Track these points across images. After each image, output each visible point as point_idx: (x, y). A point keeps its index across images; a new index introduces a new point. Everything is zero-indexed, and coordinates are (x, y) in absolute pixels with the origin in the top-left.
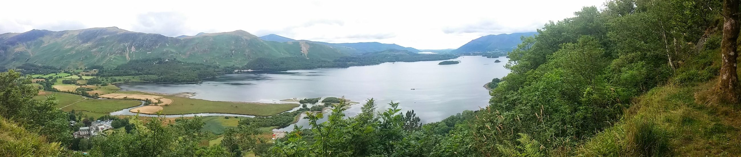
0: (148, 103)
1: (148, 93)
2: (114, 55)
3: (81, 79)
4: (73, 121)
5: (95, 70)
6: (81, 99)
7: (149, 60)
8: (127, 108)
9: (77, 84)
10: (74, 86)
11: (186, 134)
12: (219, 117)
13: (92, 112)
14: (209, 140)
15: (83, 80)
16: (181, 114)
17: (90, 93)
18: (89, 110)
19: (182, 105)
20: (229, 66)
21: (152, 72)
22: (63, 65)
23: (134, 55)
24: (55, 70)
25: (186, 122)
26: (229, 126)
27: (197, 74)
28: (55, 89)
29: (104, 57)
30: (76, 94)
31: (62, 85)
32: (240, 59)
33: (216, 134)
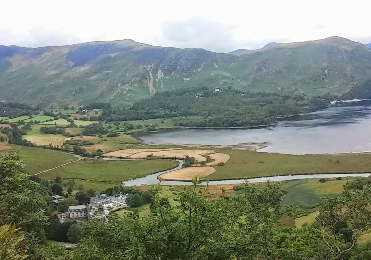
0: (189, 162)
1: (189, 146)
2: (128, 84)
3: (72, 125)
4: (57, 196)
5: (97, 110)
6: (71, 160)
7: (187, 91)
8: (154, 174)
9: (64, 134)
10: (60, 137)
11: (254, 211)
12: (309, 180)
13: (91, 180)
14: (294, 218)
15: (77, 127)
16: (244, 179)
17: (89, 150)
18: (87, 177)
19: (245, 163)
20: (321, 95)
21: (194, 112)
22: (43, 102)
23: (162, 84)
24: (28, 111)
25: (253, 192)
26: (328, 193)
27: (268, 111)
28: (27, 141)
29: (111, 89)
30: (63, 150)
31: (41, 136)
32: (338, 83)
33: (307, 208)
